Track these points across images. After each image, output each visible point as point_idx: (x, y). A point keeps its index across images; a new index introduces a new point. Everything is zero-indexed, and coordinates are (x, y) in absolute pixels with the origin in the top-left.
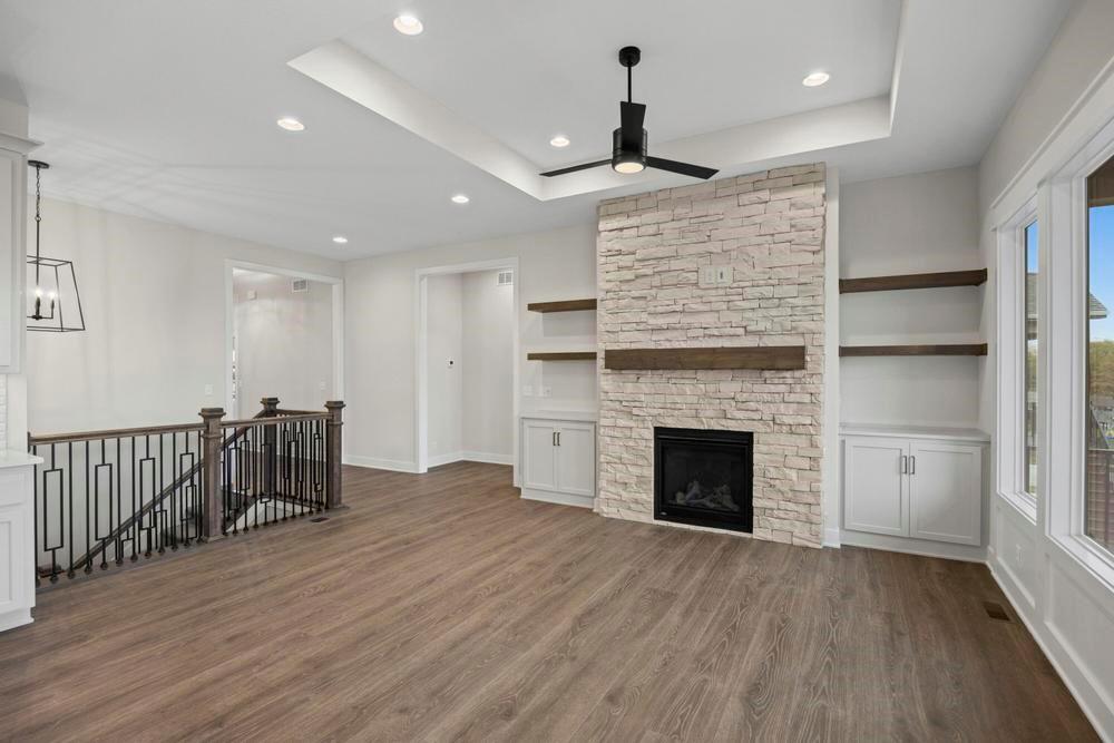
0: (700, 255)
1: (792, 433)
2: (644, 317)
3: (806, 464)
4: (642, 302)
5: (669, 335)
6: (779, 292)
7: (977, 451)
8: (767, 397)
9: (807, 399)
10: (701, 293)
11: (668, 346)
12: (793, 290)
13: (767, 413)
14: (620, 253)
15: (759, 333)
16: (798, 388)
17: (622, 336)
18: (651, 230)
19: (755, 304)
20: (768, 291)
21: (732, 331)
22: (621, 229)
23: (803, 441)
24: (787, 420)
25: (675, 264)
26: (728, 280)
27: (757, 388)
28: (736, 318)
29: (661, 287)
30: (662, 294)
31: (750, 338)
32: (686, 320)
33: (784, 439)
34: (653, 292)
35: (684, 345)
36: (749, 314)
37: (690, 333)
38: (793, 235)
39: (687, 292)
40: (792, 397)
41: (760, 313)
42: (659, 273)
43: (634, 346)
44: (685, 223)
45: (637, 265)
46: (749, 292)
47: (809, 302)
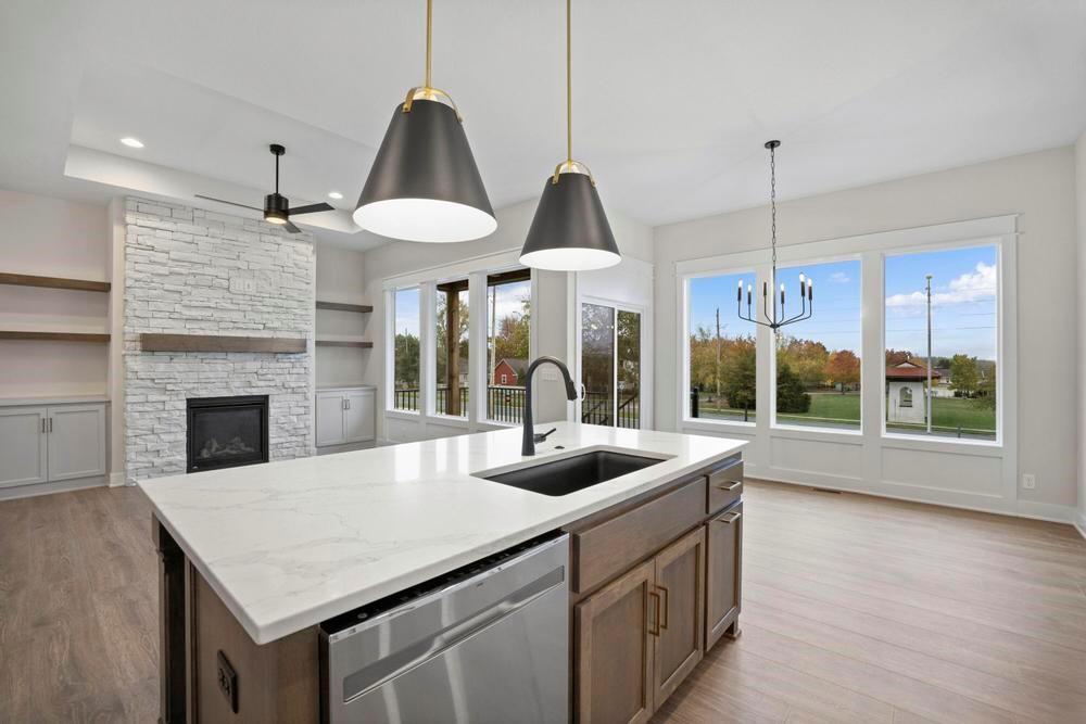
0: (230, 268)
1: (293, 393)
2: (178, 308)
3: (302, 411)
4: (177, 296)
5: (203, 325)
6: (285, 304)
7: (372, 394)
8: (279, 371)
9: (303, 371)
10: (231, 296)
11: (201, 333)
12: (295, 304)
13: (278, 380)
14: (153, 249)
15: (274, 329)
16: (298, 365)
17: (153, 323)
18: (189, 238)
19: (271, 310)
20: (280, 303)
21: (255, 326)
22: (155, 229)
23: (299, 397)
24: (292, 385)
25: (207, 270)
26: (252, 290)
27: (272, 365)
28: (258, 318)
29: (196, 286)
30: (195, 292)
31: (267, 331)
32: (217, 315)
33: (288, 397)
34: (189, 289)
35: (216, 334)
36: (267, 316)
37: (222, 325)
38: (295, 270)
39: (220, 293)
40: (295, 371)
41: (274, 316)
42: (195, 275)
43: (166, 332)
44: (219, 241)
45: (171, 263)
46: (267, 301)
47: (304, 312)
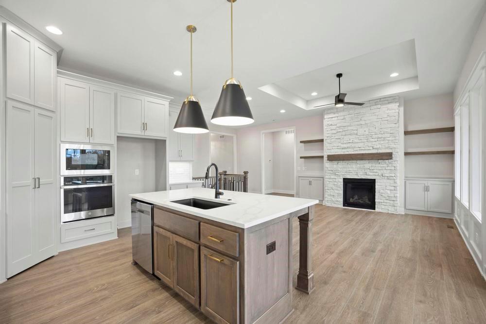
0: (358, 125)
1: (388, 179)
2: (340, 144)
3: (393, 188)
4: (339, 140)
5: (348, 150)
6: (383, 136)
7: (450, 184)
8: (381, 168)
9: (393, 168)
10: (358, 136)
11: (347, 153)
12: (388, 135)
13: (380, 173)
14: (331, 125)
15: (377, 149)
16: (390, 165)
17: (332, 150)
18: (342, 118)
19: (376, 140)
20: (380, 136)
21: (369, 148)
22: (332, 118)
23: (392, 182)
24: (386, 175)
25: (349, 128)
26: (367, 133)
27: (377, 165)
28: (370, 144)
29: (345, 135)
30: (345, 137)
31: (374, 150)
32: (353, 145)
33: (385, 181)
34: (343, 137)
35: (353, 153)
36: (374, 143)
37: (355, 149)
38: (388, 118)
39: (354, 136)
40: (388, 168)
41: (378, 142)
42: (345, 131)
43: (336, 154)
44: (353, 115)
45: (337, 128)
46: (374, 136)
47: (394, 138)
